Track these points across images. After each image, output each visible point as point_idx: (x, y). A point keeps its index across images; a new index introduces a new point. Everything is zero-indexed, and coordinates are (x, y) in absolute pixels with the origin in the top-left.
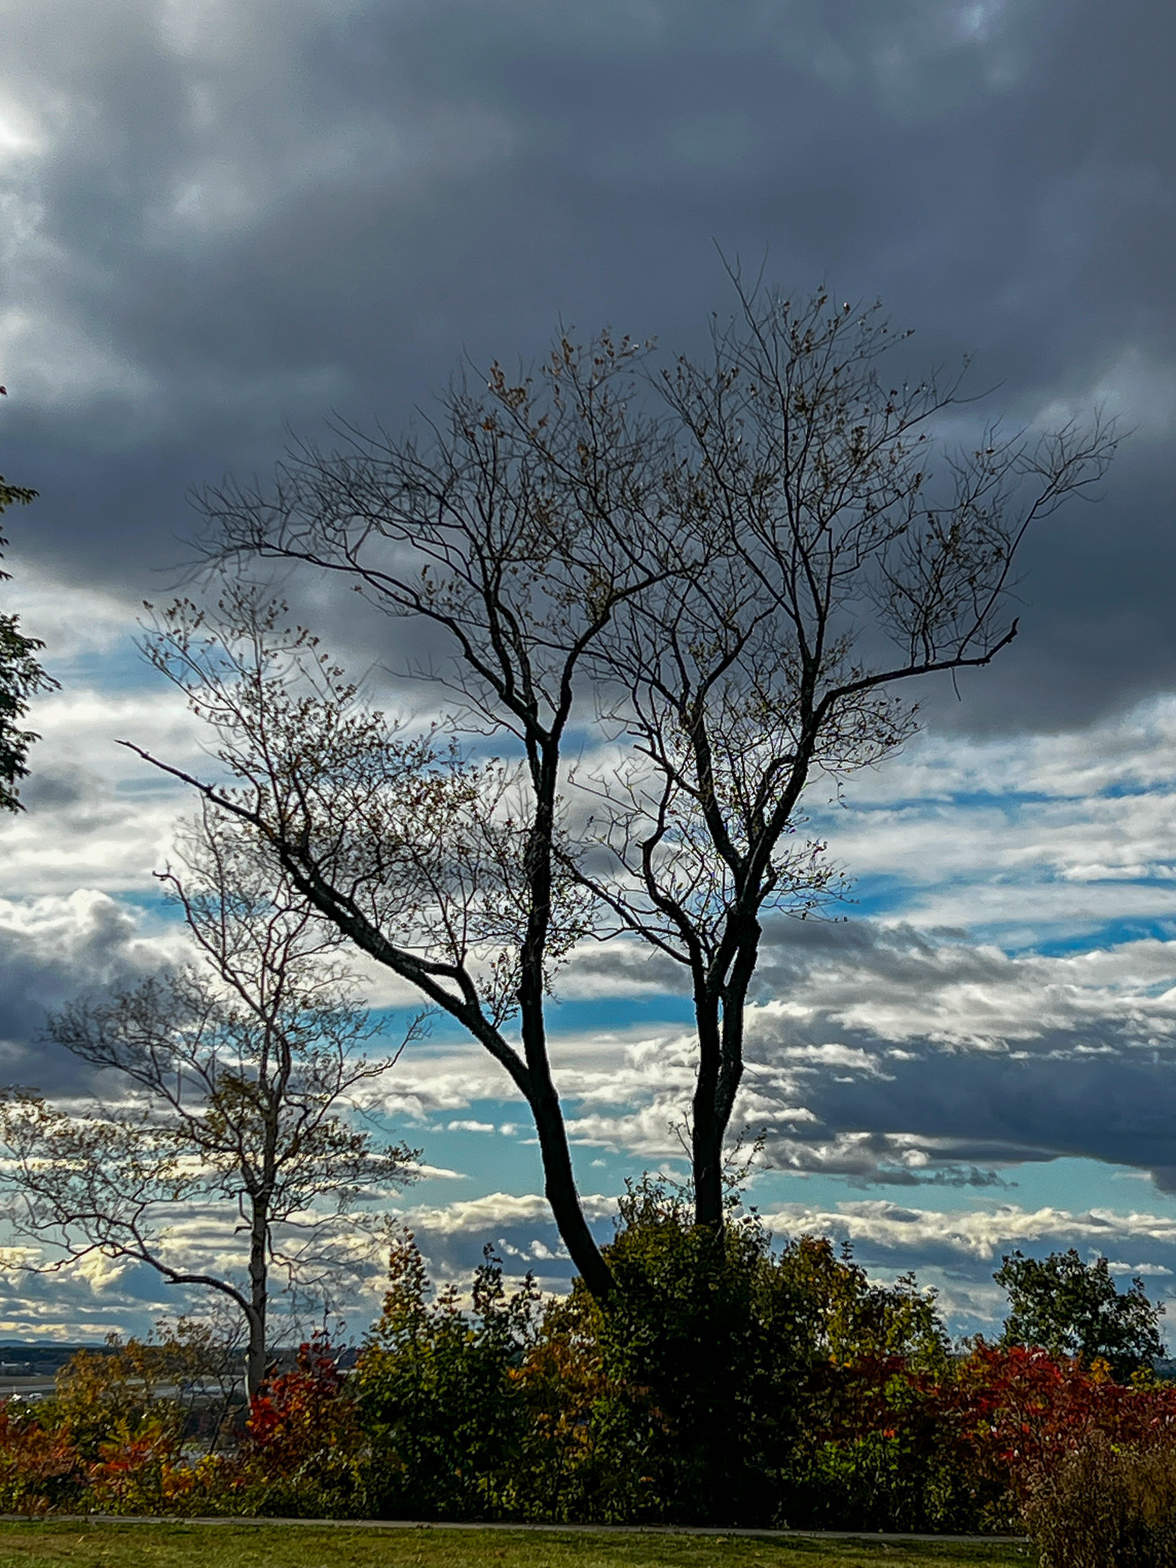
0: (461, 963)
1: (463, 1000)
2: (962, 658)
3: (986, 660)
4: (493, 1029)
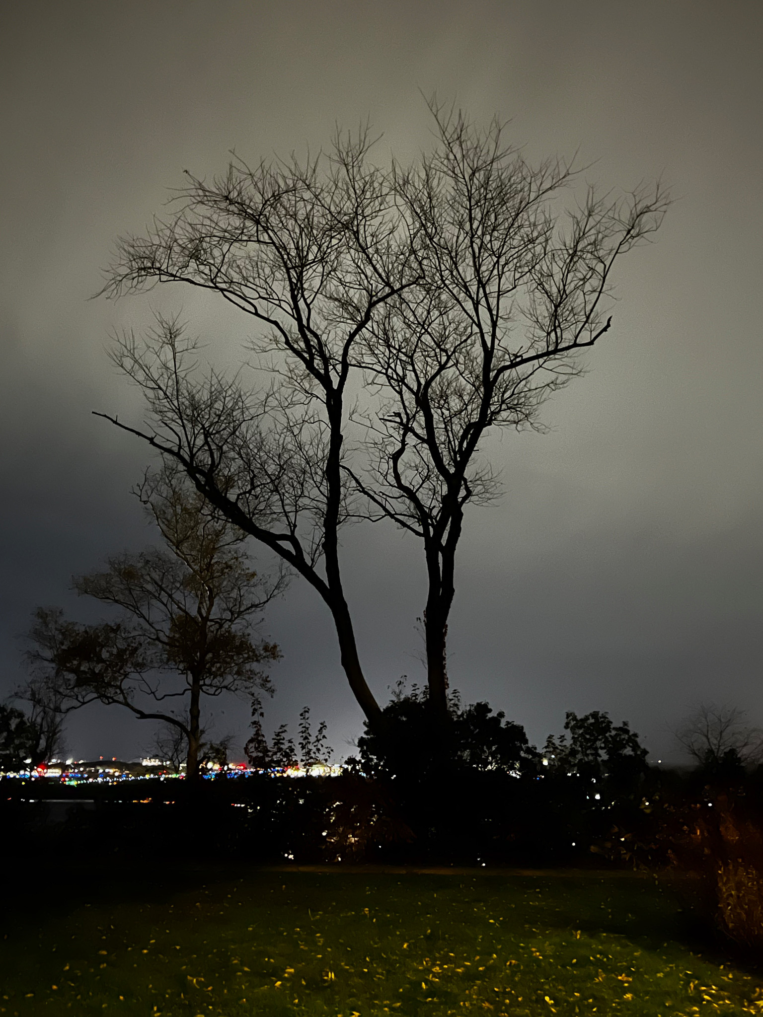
0: (293, 532)
1: (294, 553)
2: (578, 342)
3: (591, 343)
4: (311, 567)
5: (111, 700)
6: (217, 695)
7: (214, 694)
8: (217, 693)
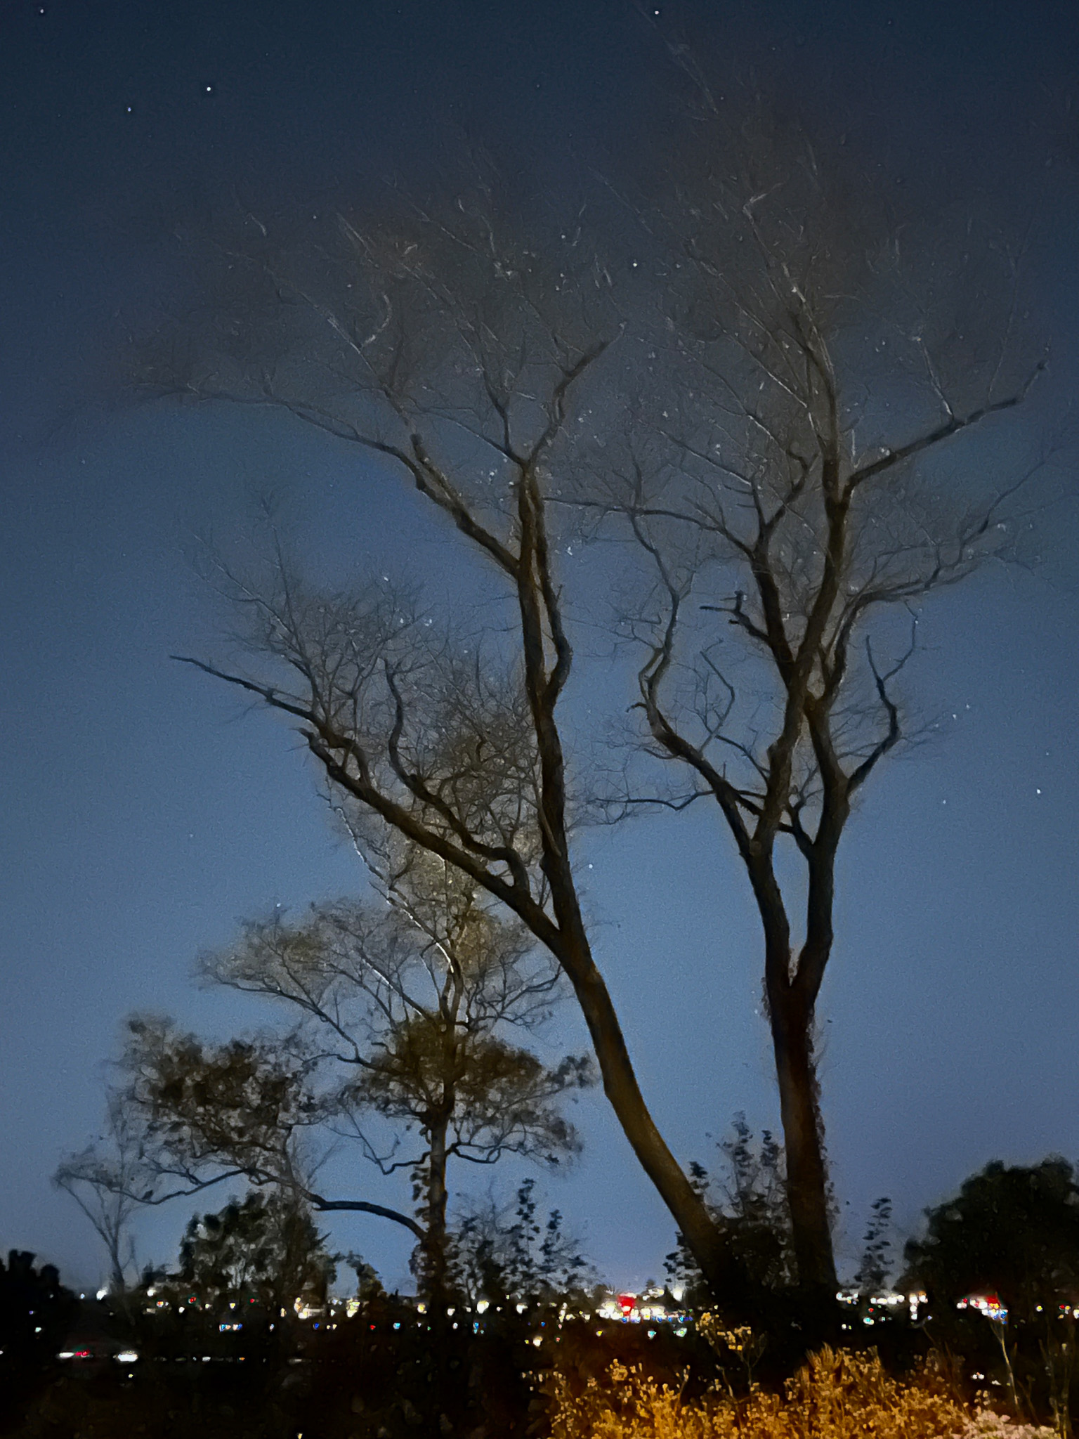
0: (508, 841)
4: (540, 909)
5: (263, 1178)
6: (494, 1162)
7: (487, 1162)
8: (492, 1158)
